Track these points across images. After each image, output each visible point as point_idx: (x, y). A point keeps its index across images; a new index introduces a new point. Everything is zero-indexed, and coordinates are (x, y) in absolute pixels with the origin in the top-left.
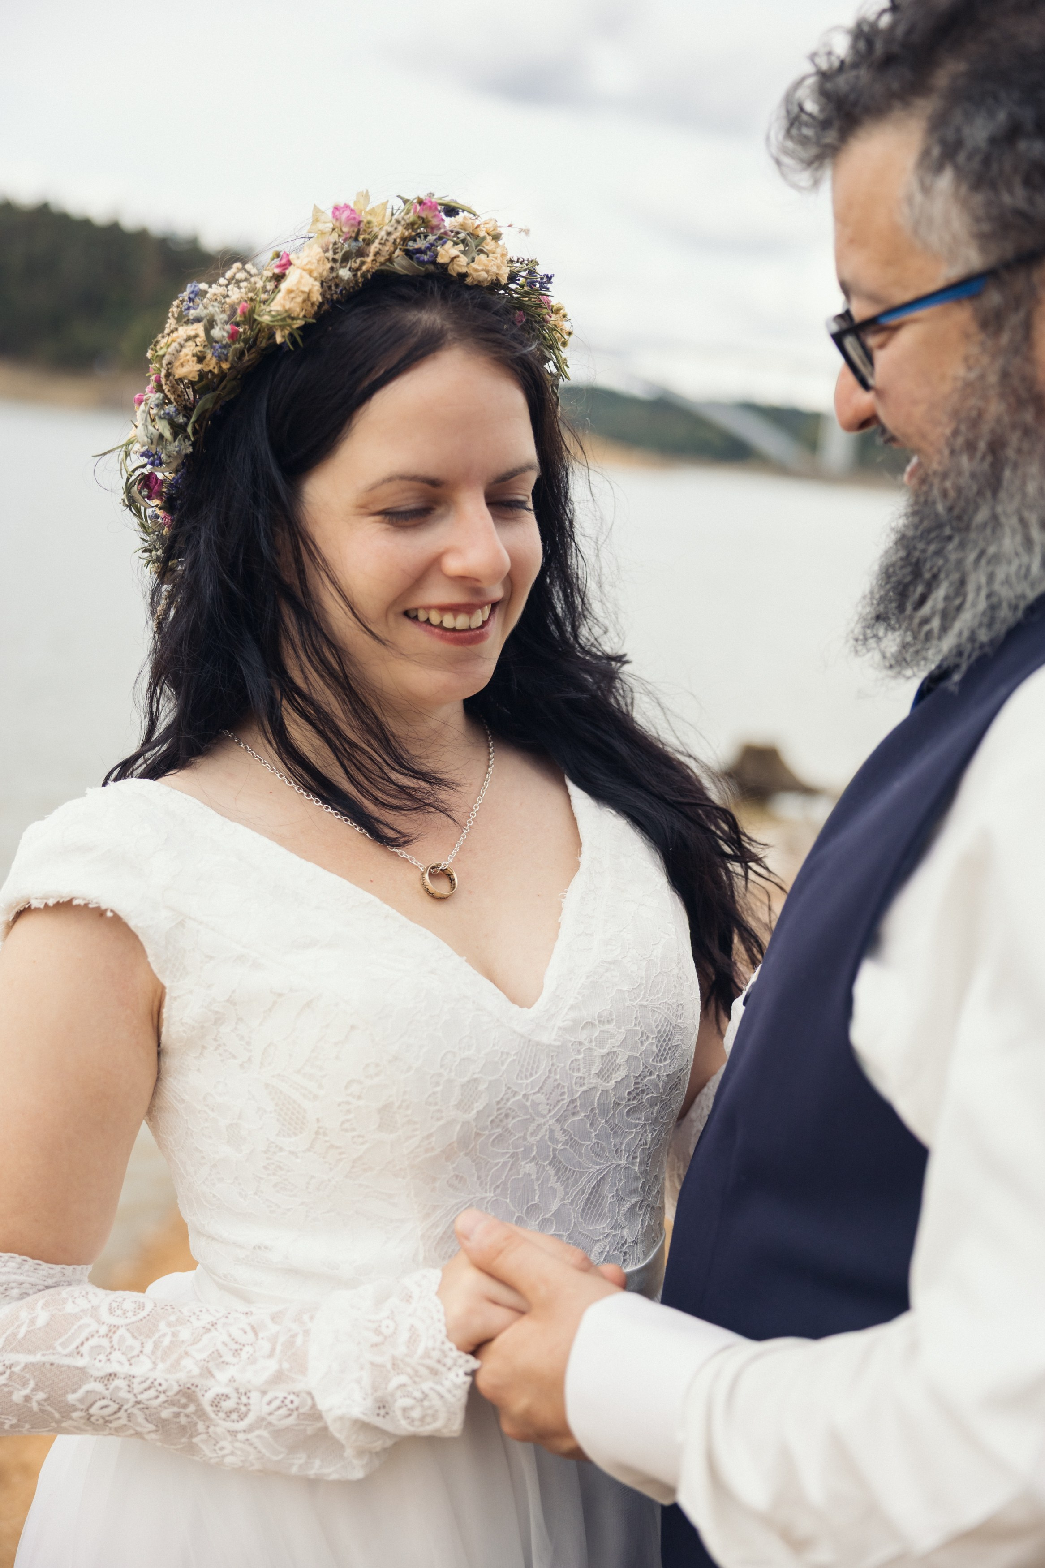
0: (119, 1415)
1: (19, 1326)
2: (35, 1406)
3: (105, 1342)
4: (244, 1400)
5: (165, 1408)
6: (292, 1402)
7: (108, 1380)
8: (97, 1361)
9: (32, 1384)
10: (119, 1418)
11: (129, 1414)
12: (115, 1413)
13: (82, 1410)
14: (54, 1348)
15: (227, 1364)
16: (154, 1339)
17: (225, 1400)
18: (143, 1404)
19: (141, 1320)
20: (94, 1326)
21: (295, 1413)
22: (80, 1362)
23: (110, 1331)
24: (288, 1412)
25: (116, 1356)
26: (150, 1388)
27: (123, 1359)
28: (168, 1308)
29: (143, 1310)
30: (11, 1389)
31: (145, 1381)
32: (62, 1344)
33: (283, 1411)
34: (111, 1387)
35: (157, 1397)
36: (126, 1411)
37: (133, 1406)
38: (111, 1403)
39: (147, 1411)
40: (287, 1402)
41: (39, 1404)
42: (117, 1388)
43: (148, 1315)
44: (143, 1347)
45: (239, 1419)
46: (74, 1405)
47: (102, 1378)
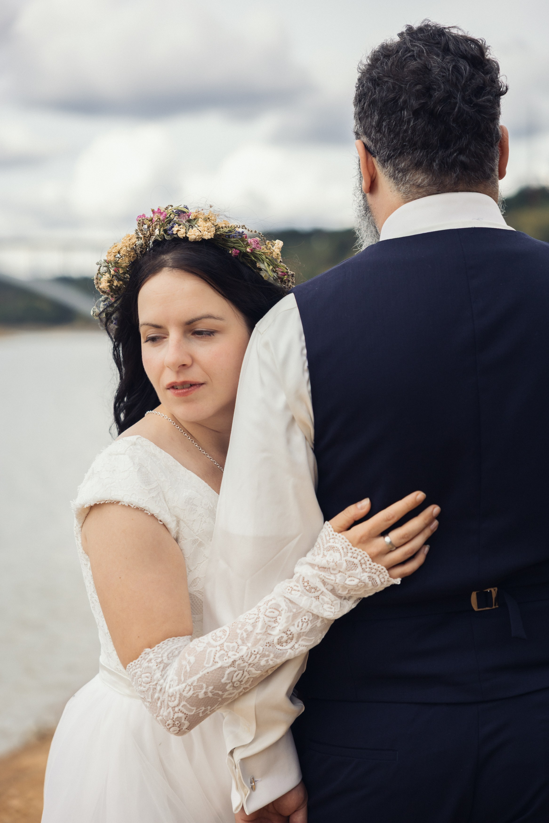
0: (244, 675)
1: (186, 668)
2: (210, 695)
3: (222, 652)
4: (289, 633)
5: (261, 660)
6: (305, 619)
7: (233, 664)
8: (225, 661)
9: (205, 686)
10: (245, 677)
11: (248, 672)
12: (243, 675)
13: (229, 683)
14: (205, 667)
15: (274, 627)
16: (239, 638)
17: (282, 639)
18: (252, 664)
19: (229, 635)
20: (214, 650)
21: (309, 622)
22: (219, 665)
23: (221, 647)
24: (307, 624)
25: (230, 654)
26: (251, 656)
27: (234, 653)
28: (234, 624)
29: (226, 632)
30: (197, 694)
31: (248, 655)
32: (207, 663)
33: (305, 624)
34: (236, 666)
35: (256, 657)
36: (246, 671)
37: (248, 667)
38: (239, 672)
39: (254, 666)
40: (304, 620)
41: (211, 692)
42: (239, 665)
43: (230, 632)
44: (238, 644)
45: (291, 640)
46: (225, 683)
47: (230, 665)
